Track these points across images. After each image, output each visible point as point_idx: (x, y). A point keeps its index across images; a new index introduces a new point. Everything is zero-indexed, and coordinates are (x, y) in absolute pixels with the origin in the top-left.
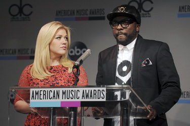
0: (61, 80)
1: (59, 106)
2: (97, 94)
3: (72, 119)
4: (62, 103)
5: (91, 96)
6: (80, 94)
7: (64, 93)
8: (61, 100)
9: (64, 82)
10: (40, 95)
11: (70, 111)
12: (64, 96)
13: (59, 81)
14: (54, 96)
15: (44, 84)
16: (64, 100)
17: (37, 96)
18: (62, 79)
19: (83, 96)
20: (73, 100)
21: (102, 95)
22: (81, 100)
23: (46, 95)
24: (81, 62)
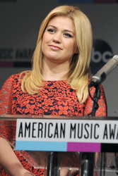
0: (63, 106)
1: (64, 149)
3: (86, 172)
4: (69, 144)
6: (100, 131)
7: (73, 128)
8: (67, 139)
9: (68, 110)
10: (33, 129)
11: (83, 158)
12: (73, 133)
13: (60, 107)
14: (56, 133)
15: (35, 110)
16: (73, 140)
17: (27, 132)
18: (66, 104)
19: (105, 134)
20: (89, 140)
22: (101, 140)
23: (43, 130)
24: (103, 76)
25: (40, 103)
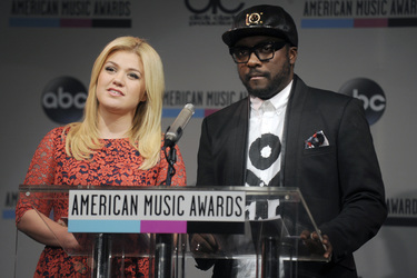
0: (128, 175)
1: (137, 230)
2: (224, 206)
3: (162, 259)
4: (143, 223)
5: (211, 210)
6: (185, 206)
7: (148, 202)
8: (141, 216)
9: (134, 181)
10: (93, 204)
11: (158, 242)
12: (148, 208)
13: (123, 177)
14: (125, 209)
15: (88, 180)
16: (148, 218)
17: (85, 208)
18: (130, 173)
19: (193, 209)
20: (170, 218)
21: (236, 208)
22: (187, 217)
23: (107, 205)
25: (95, 171)
